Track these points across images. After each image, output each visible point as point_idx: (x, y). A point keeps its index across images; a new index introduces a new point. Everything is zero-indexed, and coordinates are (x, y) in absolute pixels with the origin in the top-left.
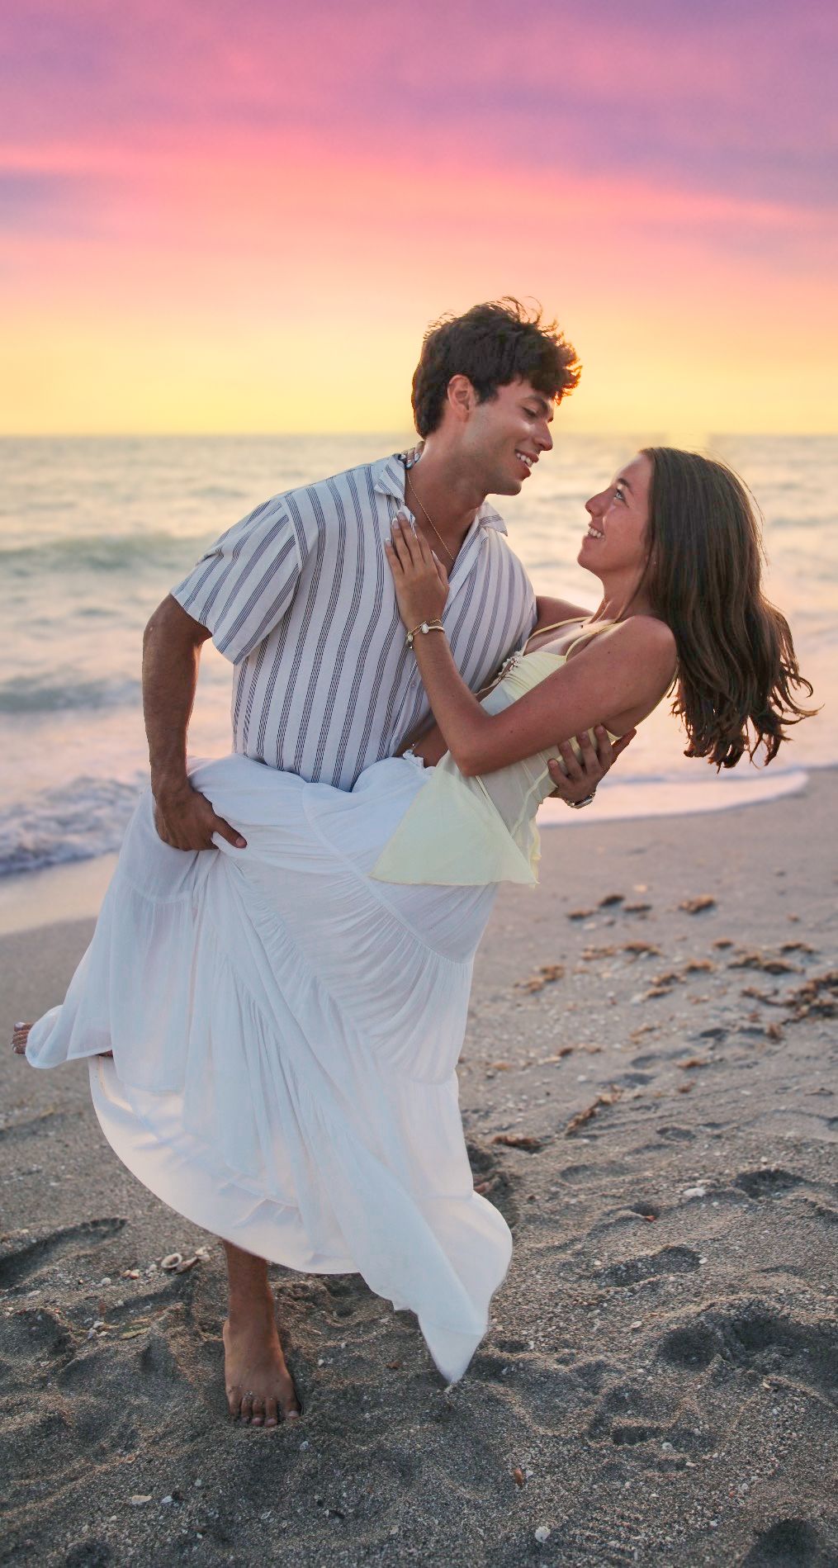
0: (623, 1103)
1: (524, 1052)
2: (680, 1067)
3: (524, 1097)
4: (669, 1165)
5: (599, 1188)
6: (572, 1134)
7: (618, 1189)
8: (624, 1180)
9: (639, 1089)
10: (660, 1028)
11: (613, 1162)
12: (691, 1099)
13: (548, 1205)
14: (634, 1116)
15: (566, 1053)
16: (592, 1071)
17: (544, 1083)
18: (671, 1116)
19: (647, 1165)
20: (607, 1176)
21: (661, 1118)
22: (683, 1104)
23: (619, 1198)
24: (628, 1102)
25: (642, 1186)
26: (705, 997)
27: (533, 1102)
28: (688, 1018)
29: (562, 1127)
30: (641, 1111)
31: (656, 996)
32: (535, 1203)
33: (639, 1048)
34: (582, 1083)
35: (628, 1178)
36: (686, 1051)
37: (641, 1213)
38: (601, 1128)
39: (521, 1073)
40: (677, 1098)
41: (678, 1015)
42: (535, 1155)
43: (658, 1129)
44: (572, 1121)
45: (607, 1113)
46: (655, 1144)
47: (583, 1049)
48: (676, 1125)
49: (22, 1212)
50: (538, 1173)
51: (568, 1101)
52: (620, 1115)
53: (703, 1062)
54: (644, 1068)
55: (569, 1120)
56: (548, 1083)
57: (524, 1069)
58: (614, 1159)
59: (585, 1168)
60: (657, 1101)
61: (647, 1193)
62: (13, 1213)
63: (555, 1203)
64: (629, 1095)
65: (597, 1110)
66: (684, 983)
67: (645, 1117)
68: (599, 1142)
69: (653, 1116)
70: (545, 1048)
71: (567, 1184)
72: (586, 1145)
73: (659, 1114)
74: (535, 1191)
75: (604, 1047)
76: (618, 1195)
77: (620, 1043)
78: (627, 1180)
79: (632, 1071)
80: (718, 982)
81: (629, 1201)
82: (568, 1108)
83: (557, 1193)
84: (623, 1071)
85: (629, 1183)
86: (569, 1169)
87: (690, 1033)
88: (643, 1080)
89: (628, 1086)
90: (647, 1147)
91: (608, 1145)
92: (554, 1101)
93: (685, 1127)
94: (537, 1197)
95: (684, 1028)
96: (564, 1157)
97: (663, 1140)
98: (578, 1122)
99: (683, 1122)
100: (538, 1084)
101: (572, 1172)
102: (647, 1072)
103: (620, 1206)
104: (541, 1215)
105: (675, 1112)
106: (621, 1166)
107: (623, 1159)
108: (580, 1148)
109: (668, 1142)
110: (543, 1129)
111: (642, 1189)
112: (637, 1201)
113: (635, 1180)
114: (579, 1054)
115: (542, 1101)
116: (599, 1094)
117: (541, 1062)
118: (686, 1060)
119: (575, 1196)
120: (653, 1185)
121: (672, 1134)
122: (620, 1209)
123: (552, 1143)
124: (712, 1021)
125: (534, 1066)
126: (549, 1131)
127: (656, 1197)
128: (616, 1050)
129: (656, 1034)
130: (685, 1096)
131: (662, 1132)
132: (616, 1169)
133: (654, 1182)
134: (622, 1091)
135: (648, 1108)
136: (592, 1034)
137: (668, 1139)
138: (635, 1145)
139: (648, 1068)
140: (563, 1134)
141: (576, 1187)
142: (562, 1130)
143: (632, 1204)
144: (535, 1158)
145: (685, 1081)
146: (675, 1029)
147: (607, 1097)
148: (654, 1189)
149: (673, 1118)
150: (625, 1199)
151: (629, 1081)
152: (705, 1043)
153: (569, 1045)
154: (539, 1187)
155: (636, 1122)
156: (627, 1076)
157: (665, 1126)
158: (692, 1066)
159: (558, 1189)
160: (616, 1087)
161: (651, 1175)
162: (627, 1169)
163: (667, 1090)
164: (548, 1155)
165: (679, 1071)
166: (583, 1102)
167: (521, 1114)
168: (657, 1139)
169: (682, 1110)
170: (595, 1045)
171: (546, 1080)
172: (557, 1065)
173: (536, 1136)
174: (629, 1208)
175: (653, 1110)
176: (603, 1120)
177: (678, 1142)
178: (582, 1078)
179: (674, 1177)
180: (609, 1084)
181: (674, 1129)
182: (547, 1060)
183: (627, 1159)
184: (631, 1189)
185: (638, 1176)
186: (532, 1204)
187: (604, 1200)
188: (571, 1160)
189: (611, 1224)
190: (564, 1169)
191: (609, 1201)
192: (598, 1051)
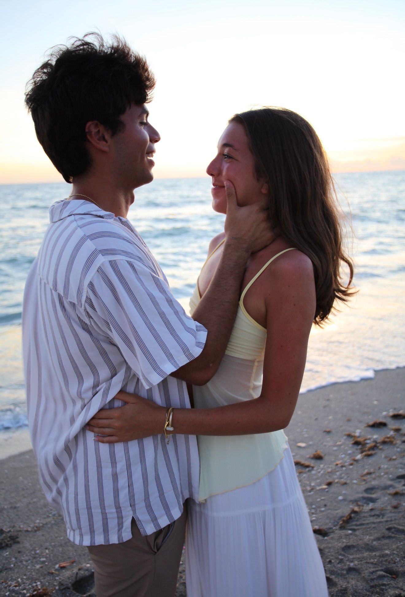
0: (365, 512)
1: (308, 483)
2: (390, 494)
3: (314, 506)
4: (398, 547)
5: (363, 558)
6: (342, 528)
7: (373, 559)
8: (375, 554)
9: (371, 505)
10: (374, 473)
11: (368, 544)
12: (400, 512)
13: (339, 565)
14: (372, 519)
15: (329, 484)
16: (345, 494)
17: (322, 500)
18: (391, 521)
19: (385, 547)
20: (366, 552)
21: (387, 521)
22: (396, 515)
23: (376, 564)
24: (367, 512)
25: (386, 559)
26: (394, 457)
27: (318, 510)
28: (387, 468)
29: (336, 523)
30: (375, 517)
31: (369, 456)
32: (332, 564)
33: (366, 483)
34: (341, 500)
35: (378, 554)
36: (391, 486)
37: (389, 574)
38: (356, 525)
39: (309, 494)
40: (393, 511)
41: (382, 466)
42: (326, 538)
43: (387, 527)
44: (341, 520)
45: (358, 517)
46: (387, 536)
47: (337, 482)
48: (396, 526)
49: (84, 555)
50: (330, 548)
51: (336, 510)
52: (364, 519)
53: (401, 492)
54: (371, 494)
55: (339, 519)
56: (324, 500)
57: (310, 491)
58: (368, 543)
59: (353, 547)
60: (383, 512)
61: (389, 562)
62: (80, 556)
63: (343, 565)
64: (367, 508)
65: (353, 515)
66: (381, 449)
67: (378, 520)
68: (357, 533)
69: (382, 520)
70: (318, 481)
71: (346, 555)
72: (351, 534)
73: (385, 519)
74: (331, 558)
75: (348, 482)
76: (375, 563)
77: (356, 480)
78: (377, 555)
79: (366, 495)
80: (399, 450)
81: (381, 566)
82: (337, 514)
83: (342, 559)
84: (361, 495)
85: (378, 556)
86: (346, 546)
87: (390, 476)
88: (373, 500)
89: (365, 503)
90: (383, 537)
91: (362, 534)
92: (329, 509)
93: (401, 528)
94: (333, 561)
95: (386, 473)
96: (341, 540)
97: (390, 534)
98: (344, 521)
99: (399, 524)
100: (319, 500)
101: (347, 548)
102: (373, 496)
103: (377, 569)
104: (336, 571)
105: (393, 519)
106: (372, 546)
107: (372, 543)
108: (348, 535)
109: (393, 535)
110: (326, 524)
111: (386, 560)
112: (385, 567)
113: (381, 555)
114: (336, 485)
115: (323, 509)
116: (351, 506)
117: (318, 488)
118: (392, 491)
119: (352, 562)
120: (391, 559)
121: (394, 531)
122: (377, 571)
123: (333, 532)
124: (400, 470)
125: (315, 490)
126: (330, 525)
127: (394, 565)
128: (354, 483)
129: (373, 476)
130: (396, 510)
131: (389, 529)
132: (369, 548)
133: (391, 557)
134: (363, 506)
135: (378, 516)
136: (341, 475)
137: (393, 533)
138: (376, 535)
139: (374, 494)
140: (338, 527)
141: (351, 557)
142: (337, 525)
143: (383, 568)
144: (326, 540)
145: (395, 503)
146: (382, 474)
147: (356, 509)
148: (393, 561)
149: (393, 522)
150: (379, 565)
151: (365, 501)
152: (400, 482)
153: (330, 480)
154: (332, 556)
155: (374, 523)
156: (364, 498)
157: (390, 526)
158: (396, 494)
159: (343, 557)
160: (360, 503)
161: (389, 553)
162: (376, 549)
163: (386, 506)
164: (332, 538)
165: (390, 497)
166: (345, 511)
167: (314, 515)
168: (387, 533)
169: (396, 518)
170: (343, 480)
171: (323, 498)
172: (326, 490)
173: (324, 527)
174: (382, 570)
175: (381, 517)
176: (356, 521)
177: (399, 535)
178: (340, 498)
179: (401, 555)
180: (355, 502)
181: (395, 528)
182: (320, 487)
183: (375, 543)
184: (381, 559)
185: (383, 553)
186: (331, 564)
187: (368, 565)
188: (345, 542)
189: (375, 578)
190: (343, 546)
191: (370, 565)
192: (345, 483)
